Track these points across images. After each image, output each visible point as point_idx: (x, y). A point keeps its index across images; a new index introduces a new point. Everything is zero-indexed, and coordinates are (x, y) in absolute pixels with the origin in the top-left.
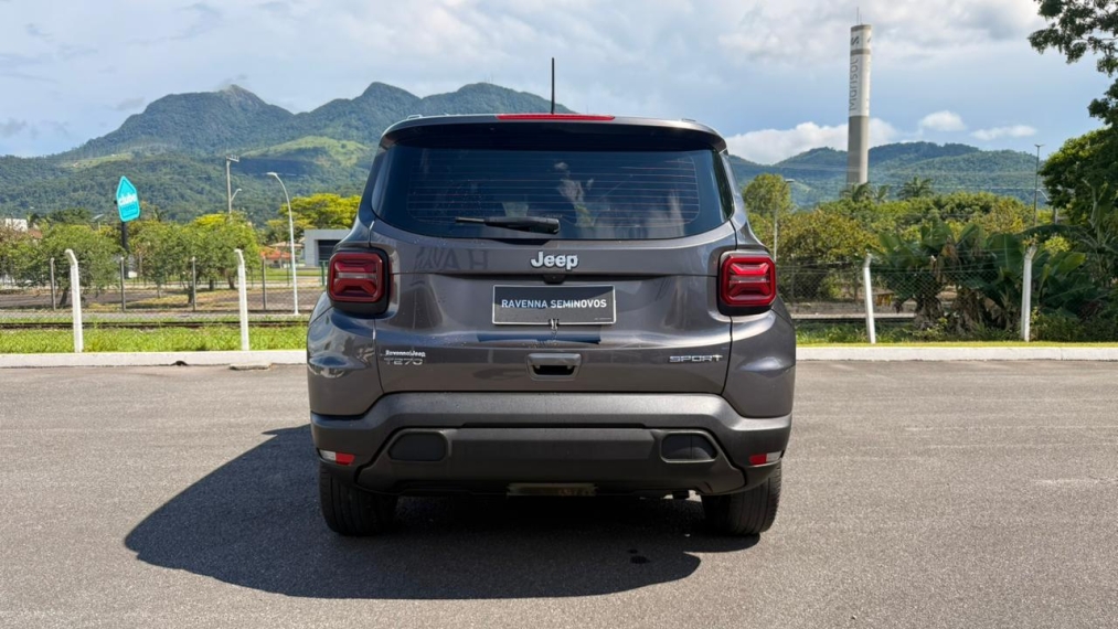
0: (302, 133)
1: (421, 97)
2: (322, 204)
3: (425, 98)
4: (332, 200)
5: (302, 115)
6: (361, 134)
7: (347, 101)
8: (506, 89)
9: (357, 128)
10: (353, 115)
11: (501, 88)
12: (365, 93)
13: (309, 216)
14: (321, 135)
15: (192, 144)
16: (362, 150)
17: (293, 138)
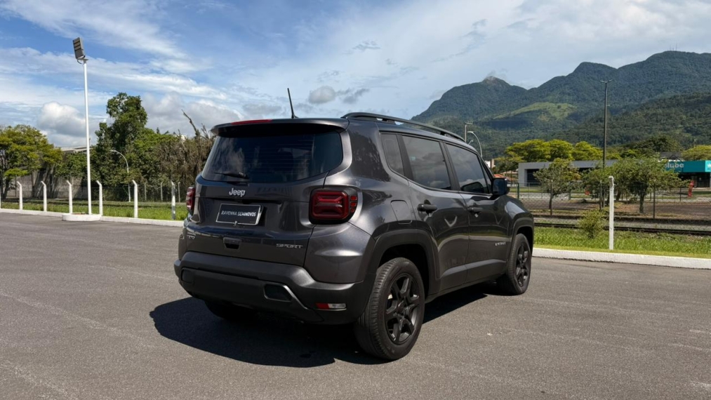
0: (532, 101)
1: (617, 68)
2: (532, 146)
3: (620, 68)
4: (539, 144)
5: (532, 90)
6: (571, 97)
7: (563, 77)
8: (688, 53)
9: (569, 94)
10: (567, 86)
11: (684, 53)
12: (575, 71)
13: (522, 155)
14: (544, 101)
15: (465, 114)
16: (572, 108)
17: (526, 105)
